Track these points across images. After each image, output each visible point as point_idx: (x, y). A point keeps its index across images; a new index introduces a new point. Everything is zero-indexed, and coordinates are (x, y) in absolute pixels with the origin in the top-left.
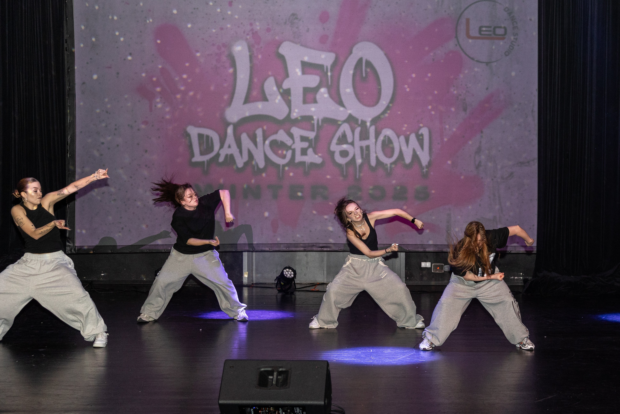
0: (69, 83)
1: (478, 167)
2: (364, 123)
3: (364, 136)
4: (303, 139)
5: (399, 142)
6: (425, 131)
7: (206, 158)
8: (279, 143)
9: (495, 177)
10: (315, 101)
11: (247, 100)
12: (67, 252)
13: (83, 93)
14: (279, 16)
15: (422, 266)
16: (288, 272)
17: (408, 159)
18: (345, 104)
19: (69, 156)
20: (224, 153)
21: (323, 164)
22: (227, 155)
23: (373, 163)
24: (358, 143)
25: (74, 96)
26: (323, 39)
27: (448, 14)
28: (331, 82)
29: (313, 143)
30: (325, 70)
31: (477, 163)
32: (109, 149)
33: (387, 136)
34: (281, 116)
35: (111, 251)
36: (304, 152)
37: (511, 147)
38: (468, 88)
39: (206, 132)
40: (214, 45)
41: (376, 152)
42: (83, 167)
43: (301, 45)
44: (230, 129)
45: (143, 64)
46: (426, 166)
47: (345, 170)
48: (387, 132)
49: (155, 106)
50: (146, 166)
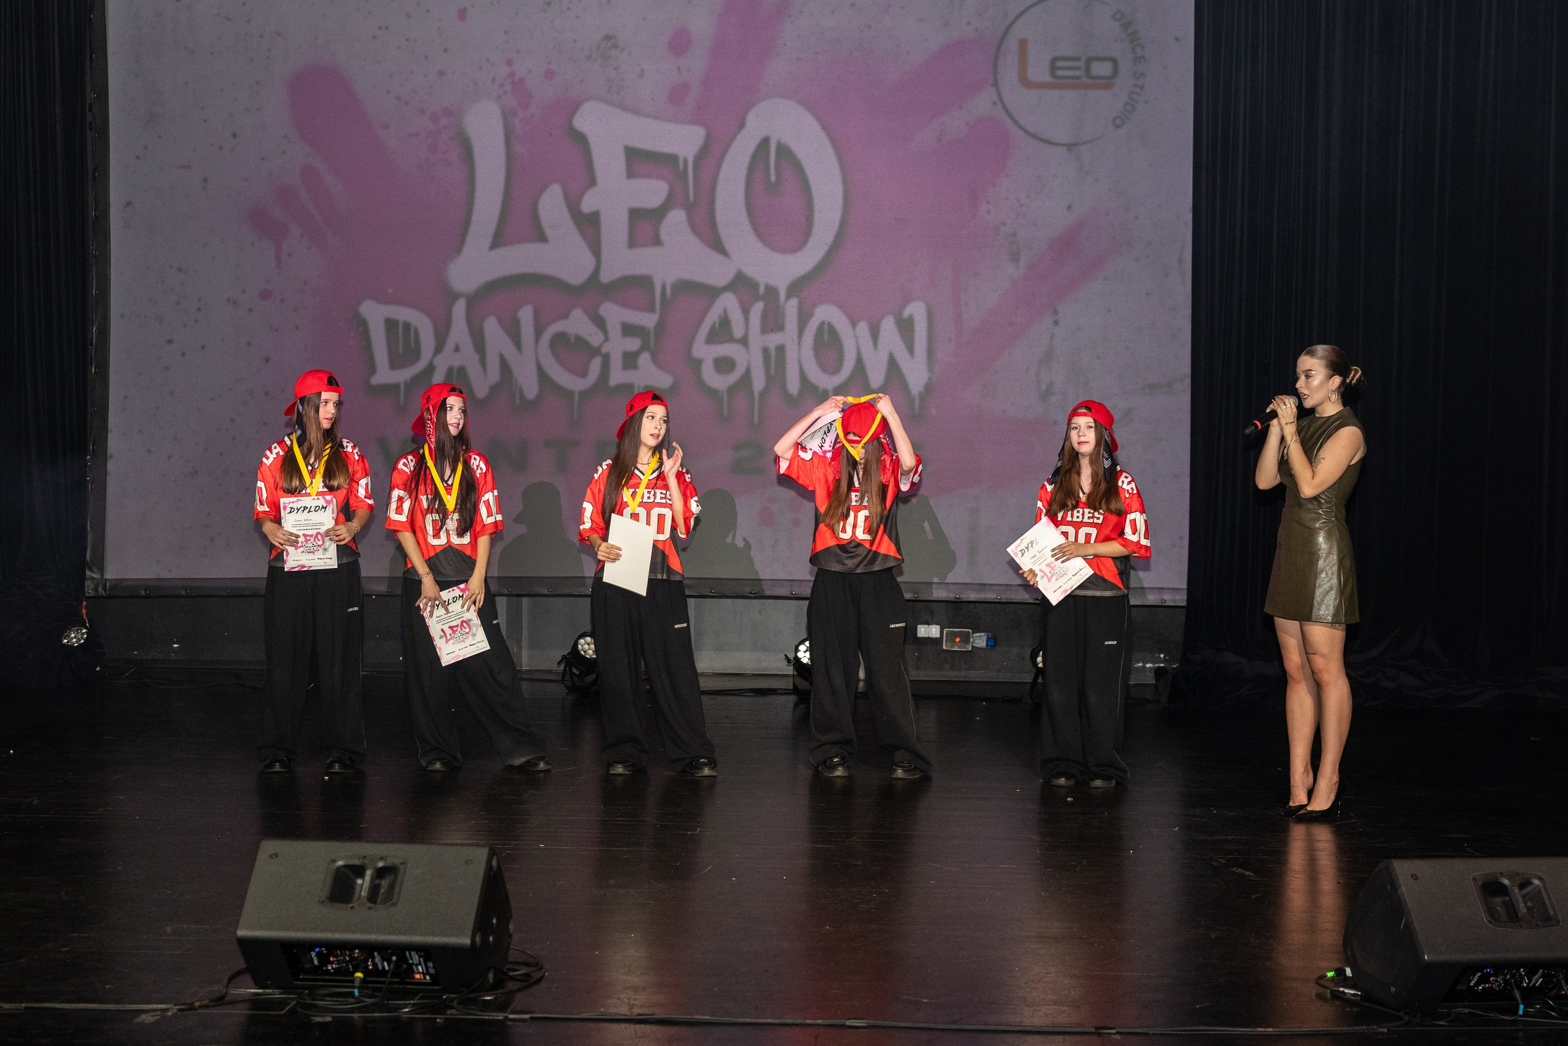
0: (95, 202)
1: (1045, 396)
2: (771, 292)
3: (772, 322)
4: (629, 330)
5: (856, 337)
6: (916, 310)
7: (402, 376)
8: (573, 340)
10: (657, 241)
11: (498, 241)
12: (88, 592)
13: (126, 225)
14: (575, 41)
15: (919, 635)
16: (588, 644)
17: (876, 378)
18: (729, 248)
19: (93, 371)
20: (443, 363)
21: (674, 389)
22: (450, 371)
23: (793, 385)
24: (758, 340)
25: (106, 233)
26: (677, 94)
27: (976, 30)
28: (695, 196)
29: (652, 339)
30: (681, 167)
31: (1044, 387)
32: (183, 354)
33: (826, 322)
34: (577, 277)
35: (186, 591)
36: (630, 360)
37: (1126, 348)
38: (1021, 206)
39: (403, 314)
40: (422, 111)
41: (800, 362)
42: (126, 398)
43: (626, 109)
44: (459, 309)
45: (263, 159)
46: (920, 394)
47: (725, 405)
48: (827, 313)
49: (289, 255)
50: (267, 394)
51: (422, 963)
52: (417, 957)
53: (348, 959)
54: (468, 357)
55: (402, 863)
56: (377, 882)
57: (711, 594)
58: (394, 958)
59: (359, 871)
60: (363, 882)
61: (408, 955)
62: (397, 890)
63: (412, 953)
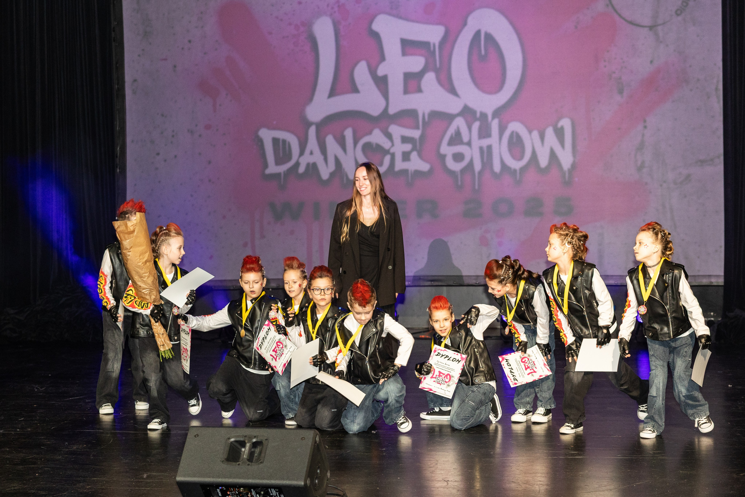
0: (117, 80)
1: (640, 169)
2: (484, 116)
3: (485, 133)
4: (405, 140)
5: (532, 139)
6: (566, 123)
7: (282, 169)
8: (374, 146)
9: (665, 182)
10: (419, 90)
11: (332, 93)
13: (134, 92)
17: (544, 162)
18: (459, 92)
19: (118, 171)
20: (304, 161)
21: (431, 171)
22: (308, 165)
23: (497, 167)
24: (477, 143)
25: (123, 96)
26: (429, 8)
28: (440, 65)
29: (418, 144)
30: (432, 48)
31: (639, 163)
32: (165, 161)
33: (515, 132)
34: (375, 112)
36: (406, 157)
37: (686, 140)
38: (624, 62)
39: (282, 135)
40: (290, 24)
41: (500, 154)
42: (135, 185)
43: (400, 18)
44: (312, 131)
45: (205, 53)
46: (569, 170)
47: (459, 179)
48: (515, 126)
49: (220, 105)
50: (210, 181)
51: (278, 495)
52: (275, 491)
53: (237, 493)
54: (317, 158)
55: (266, 440)
56: (253, 450)
57: (454, 284)
58: (262, 493)
59: (243, 444)
60: (245, 450)
61: (270, 491)
62: (263, 455)
63: (272, 489)
